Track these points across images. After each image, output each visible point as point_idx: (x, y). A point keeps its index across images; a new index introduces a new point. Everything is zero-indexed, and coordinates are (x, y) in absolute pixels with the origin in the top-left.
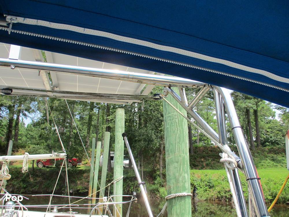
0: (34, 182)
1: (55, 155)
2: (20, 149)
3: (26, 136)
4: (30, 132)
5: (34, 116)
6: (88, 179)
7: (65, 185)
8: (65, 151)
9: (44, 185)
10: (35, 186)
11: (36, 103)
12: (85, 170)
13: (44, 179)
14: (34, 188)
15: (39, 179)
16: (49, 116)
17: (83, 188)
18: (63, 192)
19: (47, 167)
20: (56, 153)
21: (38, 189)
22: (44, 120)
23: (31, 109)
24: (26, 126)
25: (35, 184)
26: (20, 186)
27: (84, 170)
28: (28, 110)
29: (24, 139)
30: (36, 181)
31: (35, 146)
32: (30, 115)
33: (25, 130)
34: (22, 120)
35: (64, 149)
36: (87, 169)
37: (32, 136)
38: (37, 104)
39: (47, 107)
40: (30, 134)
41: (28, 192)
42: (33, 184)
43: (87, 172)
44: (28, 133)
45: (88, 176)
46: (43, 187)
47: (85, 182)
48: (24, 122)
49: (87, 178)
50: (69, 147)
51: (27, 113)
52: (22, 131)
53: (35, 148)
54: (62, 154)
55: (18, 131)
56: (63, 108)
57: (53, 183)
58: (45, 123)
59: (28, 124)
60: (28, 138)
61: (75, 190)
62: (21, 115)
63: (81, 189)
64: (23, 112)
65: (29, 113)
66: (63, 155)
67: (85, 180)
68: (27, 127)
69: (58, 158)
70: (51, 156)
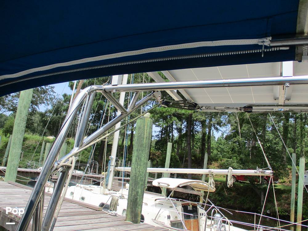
0: (229, 196)
1: (260, 171)
2: (213, 162)
3: (217, 149)
4: (220, 146)
5: (226, 130)
6: (289, 201)
7: (261, 204)
8: (271, 168)
9: (239, 200)
10: (230, 200)
11: (227, 116)
12: (284, 190)
13: (238, 194)
14: (229, 202)
15: (233, 194)
16: (241, 129)
17: (283, 210)
18: (259, 211)
19: (240, 182)
20: (261, 170)
21: (232, 204)
22: (236, 133)
23: (222, 123)
24: (216, 139)
25: (230, 198)
26: (216, 199)
27: (282, 189)
28: (219, 124)
29: (215, 152)
30: (230, 196)
31: (229, 160)
32: (221, 129)
33: (215, 143)
34: (213, 134)
35: (270, 166)
36: (286, 188)
37: (223, 149)
38: (227, 118)
39: (238, 120)
40: (220, 148)
41: (224, 206)
42: (227, 198)
43: (286, 192)
44: (219, 147)
45: (288, 197)
46: (237, 202)
47: (285, 204)
48: (214, 135)
49: (286, 200)
50: (263, 162)
51: (218, 127)
52: (213, 144)
53: (228, 162)
54: (267, 171)
55: (210, 144)
56: (254, 120)
57: (247, 200)
58: (237, 136)
59: (218, 137)
60: (219, 151)
61: (272, 211)
62: (213, 128)
63: (281, 211)
64: (214, 126)
65: (221, 126)
66: (269, 172)
67: (285, 202)
68: (218, 140)
69: (263, 175)
70: (255, 172)
